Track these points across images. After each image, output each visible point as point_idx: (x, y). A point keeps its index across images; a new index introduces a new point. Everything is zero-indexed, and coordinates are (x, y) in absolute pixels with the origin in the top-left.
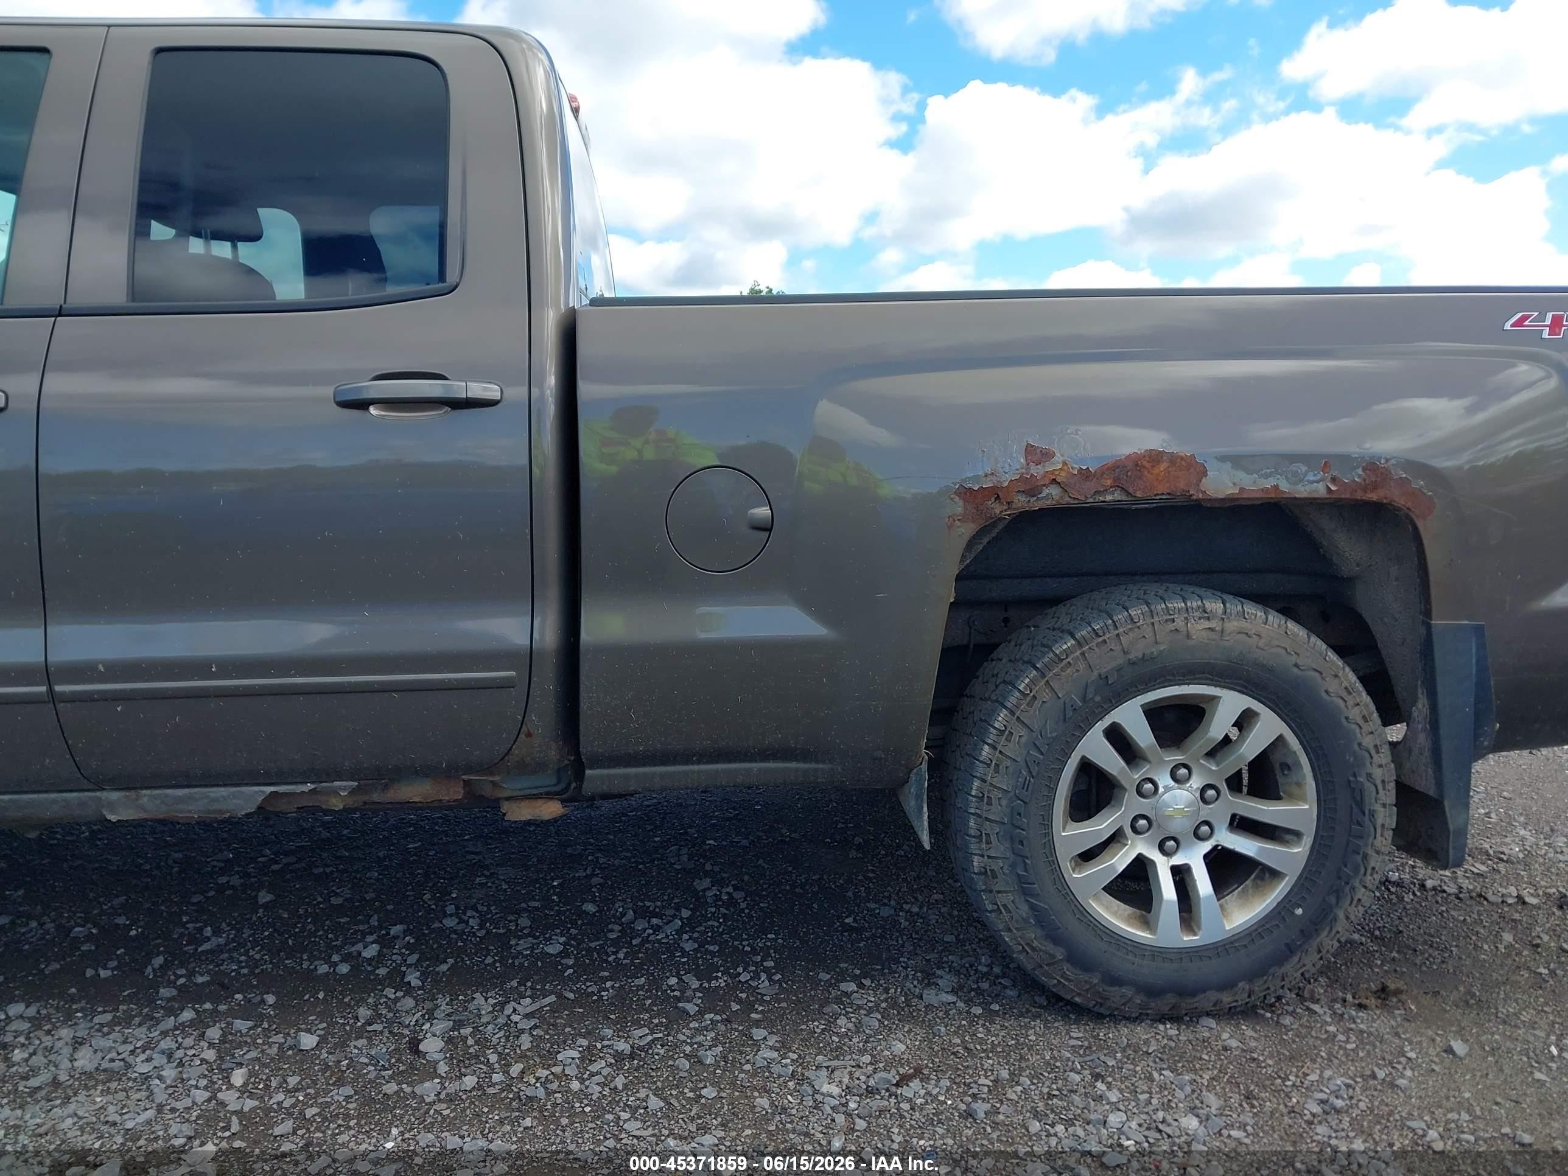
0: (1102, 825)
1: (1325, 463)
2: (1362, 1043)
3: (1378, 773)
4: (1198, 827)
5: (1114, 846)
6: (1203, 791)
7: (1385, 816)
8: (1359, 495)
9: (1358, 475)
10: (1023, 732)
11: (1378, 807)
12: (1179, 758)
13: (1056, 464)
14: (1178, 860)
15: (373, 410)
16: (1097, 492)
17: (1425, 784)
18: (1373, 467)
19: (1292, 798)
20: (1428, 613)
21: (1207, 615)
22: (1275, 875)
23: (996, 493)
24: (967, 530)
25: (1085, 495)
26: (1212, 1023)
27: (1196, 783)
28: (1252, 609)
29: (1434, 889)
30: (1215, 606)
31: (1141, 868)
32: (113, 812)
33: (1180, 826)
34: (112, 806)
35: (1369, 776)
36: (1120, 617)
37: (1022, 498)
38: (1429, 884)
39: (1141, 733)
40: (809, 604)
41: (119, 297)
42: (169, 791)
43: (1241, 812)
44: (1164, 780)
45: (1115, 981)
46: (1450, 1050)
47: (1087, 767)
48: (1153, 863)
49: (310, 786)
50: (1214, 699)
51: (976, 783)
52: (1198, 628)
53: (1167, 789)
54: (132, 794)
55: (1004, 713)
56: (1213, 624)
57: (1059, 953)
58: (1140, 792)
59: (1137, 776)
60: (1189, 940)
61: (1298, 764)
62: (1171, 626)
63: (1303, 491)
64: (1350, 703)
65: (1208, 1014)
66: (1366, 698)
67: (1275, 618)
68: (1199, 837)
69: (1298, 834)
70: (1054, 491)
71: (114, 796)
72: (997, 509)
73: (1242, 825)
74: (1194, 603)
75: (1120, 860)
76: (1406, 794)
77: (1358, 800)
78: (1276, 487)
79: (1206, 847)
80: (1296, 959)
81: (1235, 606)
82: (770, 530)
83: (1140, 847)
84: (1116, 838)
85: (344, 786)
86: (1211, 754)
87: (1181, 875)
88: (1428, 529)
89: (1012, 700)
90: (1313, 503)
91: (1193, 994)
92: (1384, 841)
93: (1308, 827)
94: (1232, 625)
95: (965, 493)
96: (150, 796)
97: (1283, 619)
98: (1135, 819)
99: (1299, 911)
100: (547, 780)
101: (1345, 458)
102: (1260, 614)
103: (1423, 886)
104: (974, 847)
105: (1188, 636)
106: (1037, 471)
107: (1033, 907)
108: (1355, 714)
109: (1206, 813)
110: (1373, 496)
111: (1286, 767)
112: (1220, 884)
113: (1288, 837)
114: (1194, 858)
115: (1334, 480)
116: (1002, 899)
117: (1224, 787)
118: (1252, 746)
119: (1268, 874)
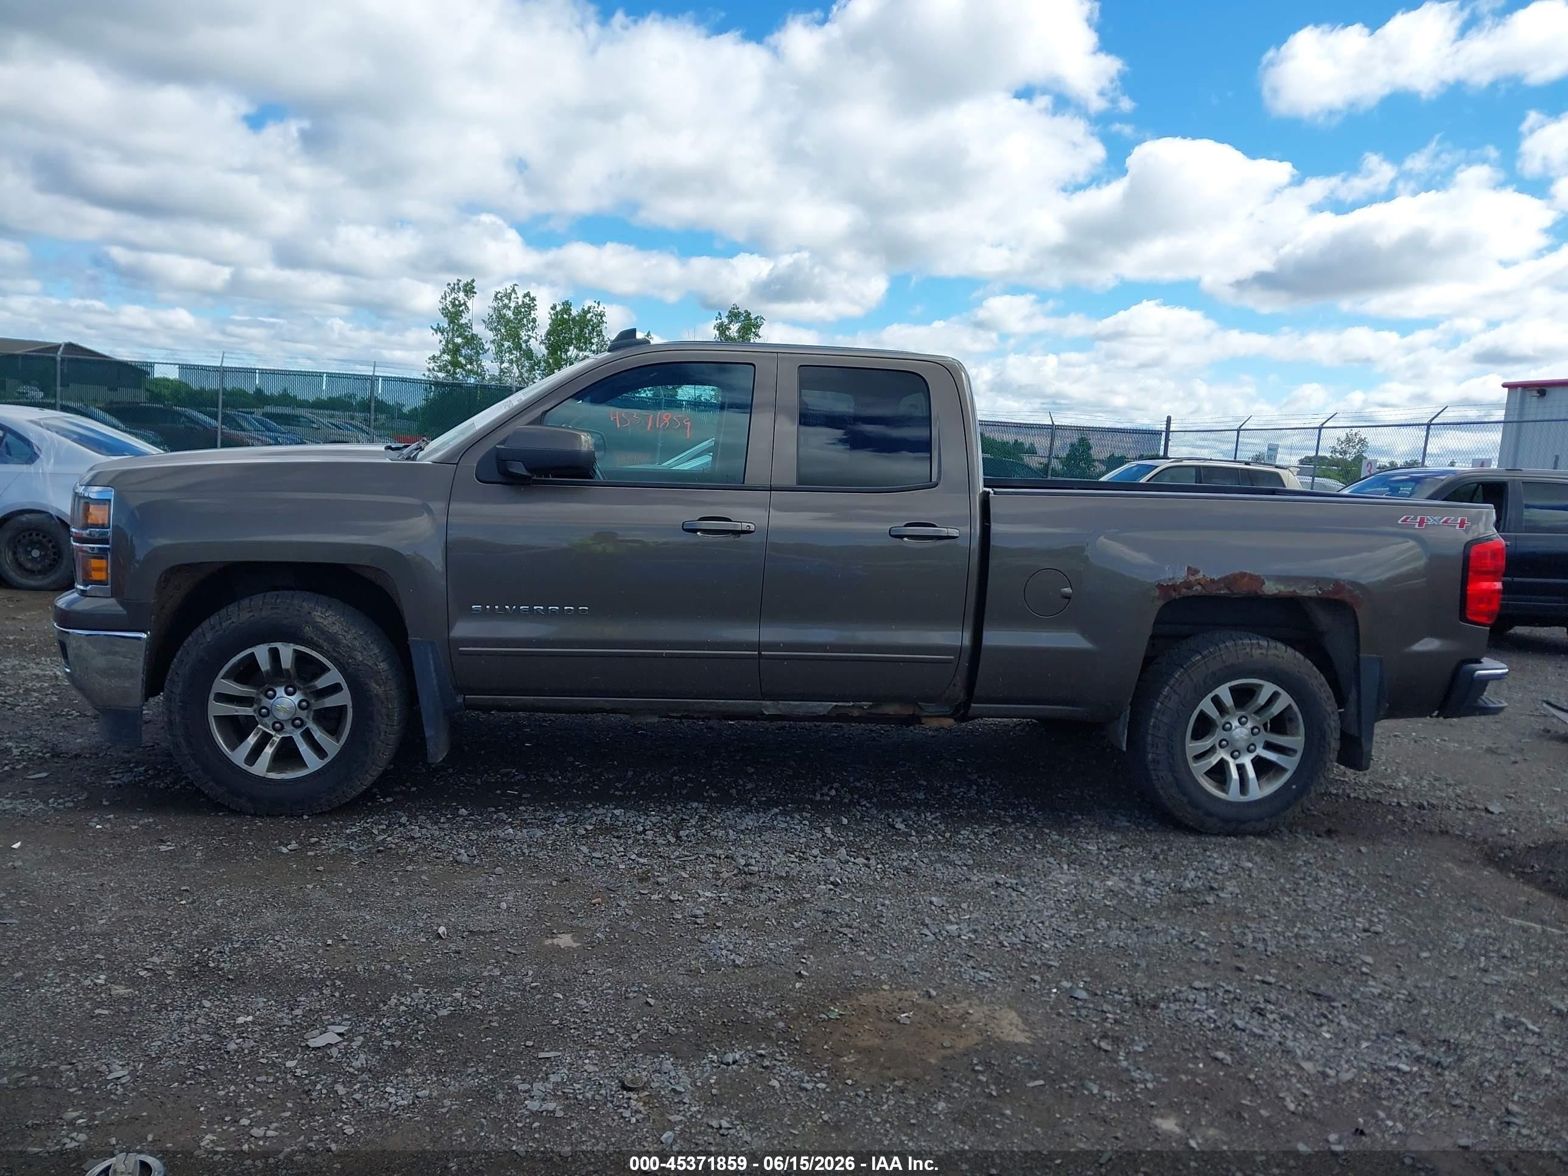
0: (1206, 743)
1: (1316, 581)
2: (1320, 847)
3: (1333, 724)
4: (1249, 747)
5: (1210, 753)
6: (1252, 729)
7: (1335, 744)
8: (1331, 596)
9: (1331, 587)
10: (1177, 696)
11: (1332, 740)
12: (1243, 713)
13: (1200, 576)
14: (1239, 761)
15: (906, 539)
16: (1218, 589)
17: (1353, 731)
18: (1337, 583)
19: (1293, 735)
20: (1358, 651)
21: (1260, 647)
22: (1283, 770)
23: (1174, 587)
24: (1160, 603)
25: (1213, 591)
26: (1252, 838)
27: (1249, 725)
28: (1279, 645)
29: (1355, 798)
30: (1264, 643)
31: (1222, 765)
32: (767, 710)
33: (1243, 745)
34: (766, 707)
35: (1329, 725)
36: (1222, 646)
37: (1184, 590)
38: (1352, 795)
39: (1228, 700)
40: (1084, 632)
41: (792, 482)
42: (792, 702)
43: (1270, 740)
44: (1235, 723)
45: (1209, 814)
46: (1359, 851)
47: (1202, 714)
48: (1227, 763)
49: (852, 703)
50: (1260, 686)
51: (1153, 720)
52: (1257, 653)
53: (1236, 727)
54: (776, 703)
55: (1167, 688)
56: (1264, 651)
57: (1185, 800)
58: (1224, 729)
59: (1223, 721)
60: (1243, 799)
61: (1297, 718)
62: (1244, 652)
63: (1306, 593)
64: (1322, 690)
65: (1250, 834)
66: (1330, 690)
67: (1290, 650)
68: (1249, 751)
69: (1295, 751)
70: (1199, 588)
71: (768, 703)
72: (1174, 594)
73: (1269, 746)
74: (1254, 641)
75: (1214, 760)
76: (1344, 736)
77: (1323, 736)
78: (1295, 591)
79: (1253, 756)
80: (1291, 809)
81: (1273, 644)
82: (1070, 598)
83: (1223, 754)
84: (1212, 750)
85: (866, 704)
86: (1257, 712)
87: (1241, 768)
88: (1360, 613)
89: (1172, 682)
90: (1310, 598)
91: (1244, 822)
92: (1334, 756)
93: (1300, 748)
94: (1272, 652)
95: (1160, 587)
96: (783, 704)
97: (1293, 651)
98: (1221, 741)
99: (1294, 787)
100: (947, 710)
101: (1324, 579)
102: (1284, 647)
103: (1349, 796)
104: (1149, 749)
105: (1252, 656)
106: (1192, 578)
107: (1175, 778)
108: (1324, 696)
109: (1254, 739)
110: (1337, 597)
111: (1291, 720)
112: (1259, 773)
113: (1291, 753)
114: (1247, 760)
115: (1320, 589)
116: (1160, 774)
117: (1262, 728)
118: (1276, 709)
119: (1280, 770)
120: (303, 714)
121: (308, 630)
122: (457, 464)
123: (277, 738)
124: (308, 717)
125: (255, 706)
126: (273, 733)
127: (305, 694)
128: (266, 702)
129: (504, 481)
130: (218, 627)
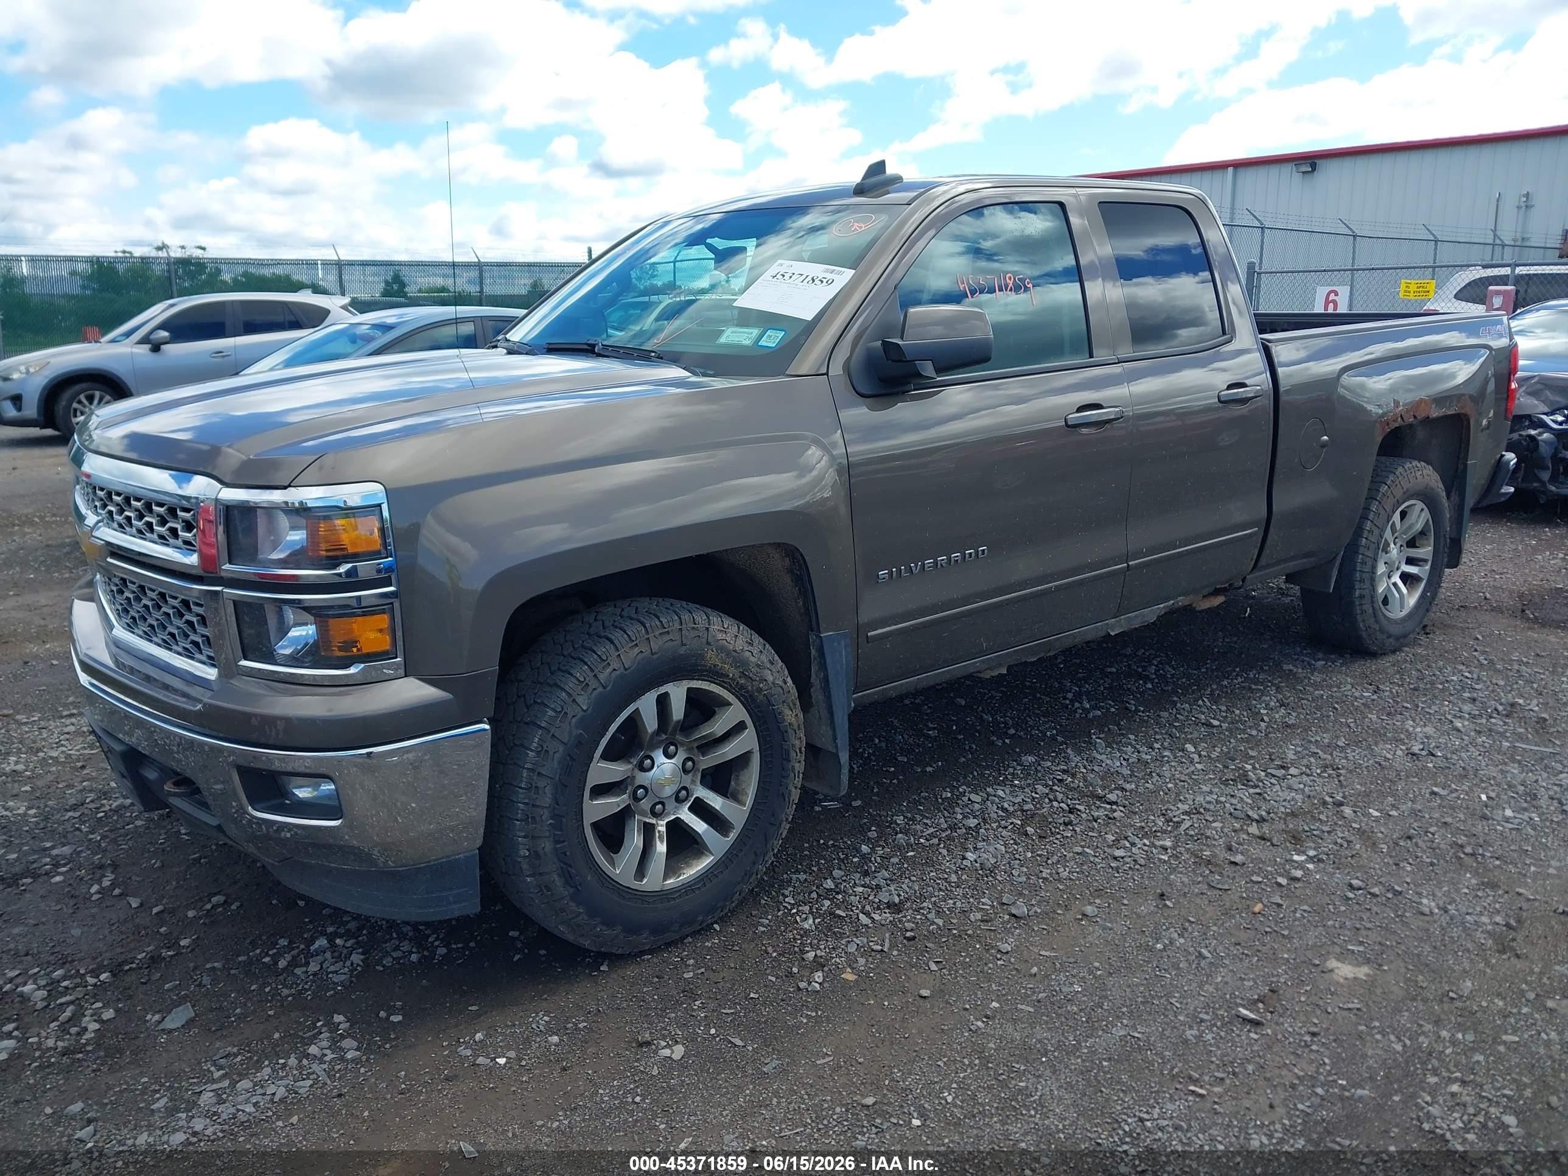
6: (1400, 548)
9: (1461, 403)
13: (1401, 407)
14: (1392, 580)
16: (1409, 418)
18: (1464, 397)
20: (1465, 459)
22: (1420, 580)
23: (1388, 422)
24: (1380, 440)
25: (1407, 420)
27: (1399, 544)
36: (1397, 473)
37: (1393, 423)
43: (1410, 555)
44: (1392, 545)
50: (1414, 506)
52: (1418, 474)
53: (1393, 549)
56: (1421, 472)
58: (1386, 552)
60: (1402, 614)
61: (1430, 530)
62: (1412, 475)
63: (1450, 412)
69: (1426, 561)
70: (1400, 419)
71: (1113, 621)
72: (1387, 429)
73: (1409, 561)
79: (1399, 572)
82: (1325, 447)
86: (1405, 531)
88: (1472, 423)
93: (1430, 558)
94: (1424, 472)
95: (1380, 423)
98: (1385, 565)
99: (1429, 594)
101: (1458, 396)
105: (1417, 478)
106: (1397, 410)
110: (1464, 411)
113: (1424, 563)
114: (1397, 578)
115: (1456, 406)
117: (1405, 546)
120: (687, 780)
121: (712, 658)
122: (827, 374)
123: (661, 827)
124: (693, 782)
125: (630, 789)
126: (653, 821)
127: (689, 750)
128: (643, 778)
129: (883, 392)
130: (593, 684)
